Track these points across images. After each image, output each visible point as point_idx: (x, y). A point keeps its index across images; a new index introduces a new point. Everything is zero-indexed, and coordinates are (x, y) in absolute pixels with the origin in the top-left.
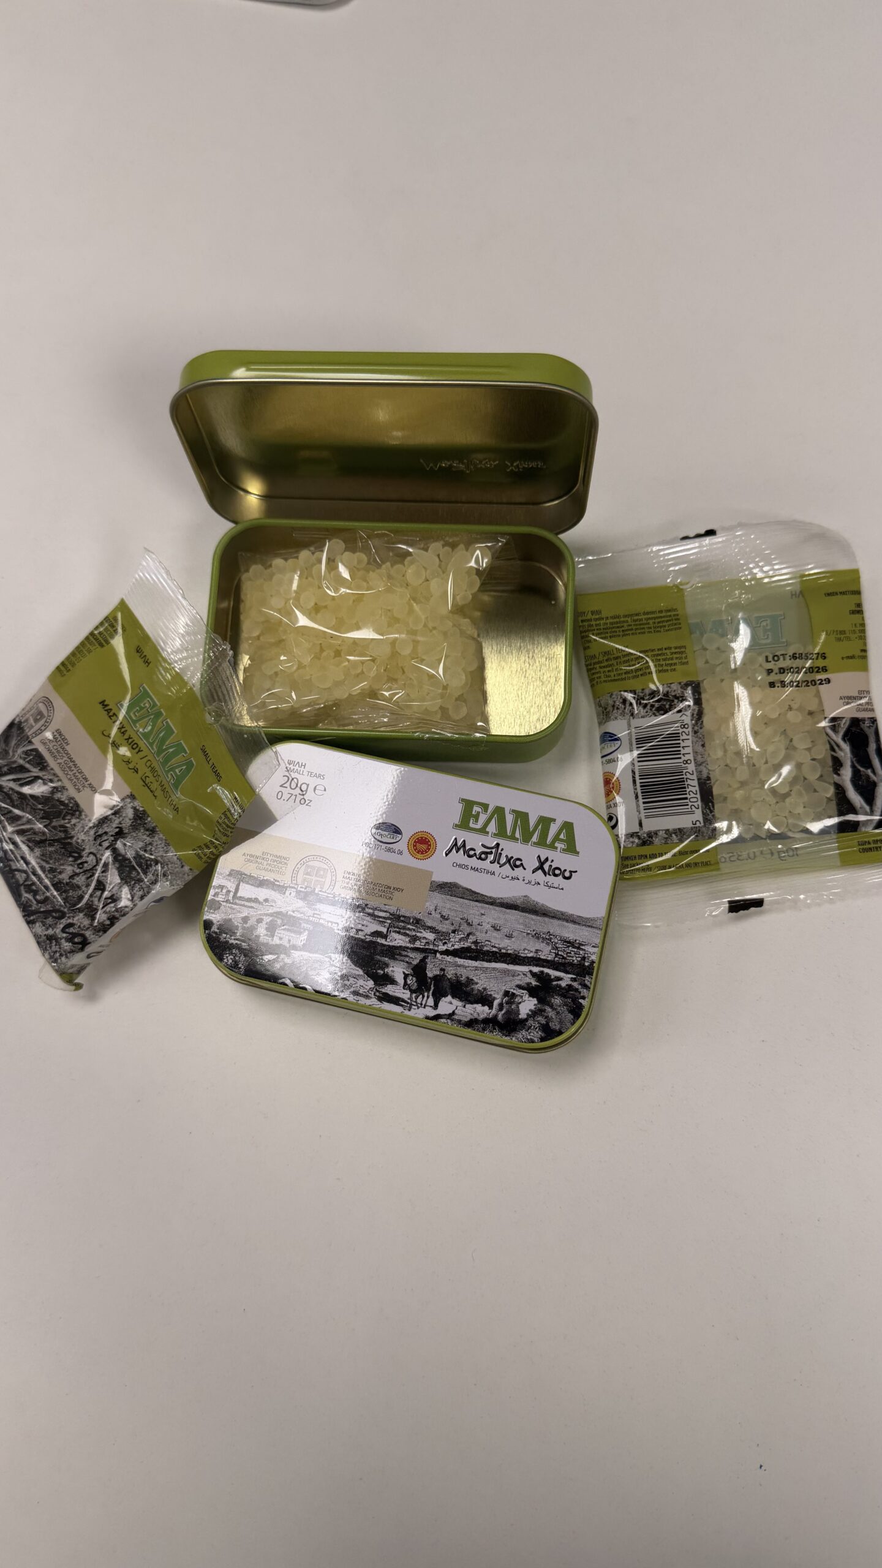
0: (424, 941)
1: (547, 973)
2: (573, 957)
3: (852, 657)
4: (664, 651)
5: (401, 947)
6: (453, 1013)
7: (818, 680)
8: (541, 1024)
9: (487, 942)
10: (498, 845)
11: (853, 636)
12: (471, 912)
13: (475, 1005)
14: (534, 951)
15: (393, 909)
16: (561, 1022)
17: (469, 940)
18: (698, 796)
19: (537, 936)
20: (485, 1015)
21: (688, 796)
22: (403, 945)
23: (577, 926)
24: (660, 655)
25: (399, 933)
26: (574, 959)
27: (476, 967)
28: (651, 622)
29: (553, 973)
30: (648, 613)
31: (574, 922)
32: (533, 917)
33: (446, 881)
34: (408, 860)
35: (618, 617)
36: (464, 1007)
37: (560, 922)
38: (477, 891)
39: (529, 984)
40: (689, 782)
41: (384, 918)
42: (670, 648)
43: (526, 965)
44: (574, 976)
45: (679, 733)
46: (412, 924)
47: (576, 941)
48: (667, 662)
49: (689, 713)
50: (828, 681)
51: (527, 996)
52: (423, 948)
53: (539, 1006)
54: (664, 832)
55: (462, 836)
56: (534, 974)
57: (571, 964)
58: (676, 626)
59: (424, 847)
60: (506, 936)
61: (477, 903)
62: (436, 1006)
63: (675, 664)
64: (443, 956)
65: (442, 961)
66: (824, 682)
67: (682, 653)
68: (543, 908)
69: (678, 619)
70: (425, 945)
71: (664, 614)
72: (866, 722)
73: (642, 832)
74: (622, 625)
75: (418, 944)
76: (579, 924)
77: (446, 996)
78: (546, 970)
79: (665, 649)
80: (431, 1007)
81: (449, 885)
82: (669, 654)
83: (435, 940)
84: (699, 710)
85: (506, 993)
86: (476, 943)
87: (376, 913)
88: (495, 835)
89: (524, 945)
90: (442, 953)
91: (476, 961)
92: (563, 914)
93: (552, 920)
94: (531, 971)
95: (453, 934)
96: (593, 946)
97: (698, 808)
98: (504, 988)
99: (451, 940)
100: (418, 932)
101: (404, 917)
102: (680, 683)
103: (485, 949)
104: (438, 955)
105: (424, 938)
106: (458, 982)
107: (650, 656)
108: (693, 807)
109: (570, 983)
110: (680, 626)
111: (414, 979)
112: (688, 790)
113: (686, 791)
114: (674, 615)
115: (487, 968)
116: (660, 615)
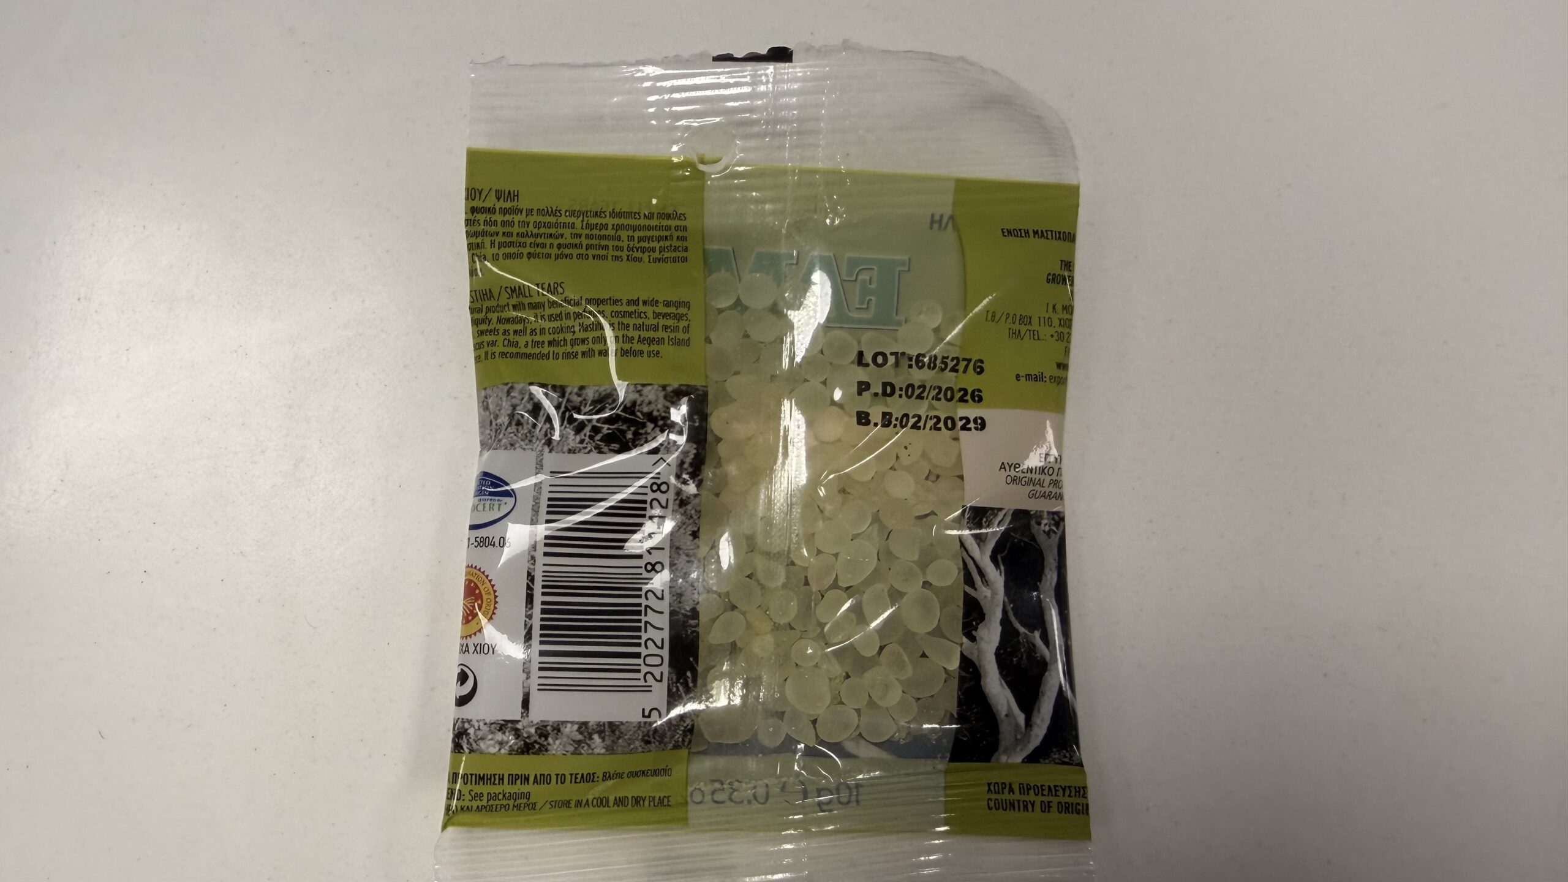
3: (1038, 378)
4: (642, 308)
7: (961, 419)
11: (1045, 331)
18: (665, 653)
21: (642, 650)
24: (630, 314)
28: (624, 234)
30: (620, 215)
35: (555, 212)
40: (651, 617)
42: (655, 303)
45: (645, 502)
48: (645, 334)
50: (981, 424)
54: (576, 727)
58: (677, 254)
63: (660, 341)
66: (972, 425)
67: (679, 317)
69: (684, 239)
71: (654, 222)
72: (1045, 522)
73: (525, 722)
74: (561, 231)
79: (645, 303)
82: (650, 315)
84: (697, 455)
97: (661, 681)
102: (664, 387)
107: (608, 313)
108: (649, 676)
110: (685, 254)
112: (645, 636)
113: (640, 637)
114: (676, 228)
116: (647, 222)
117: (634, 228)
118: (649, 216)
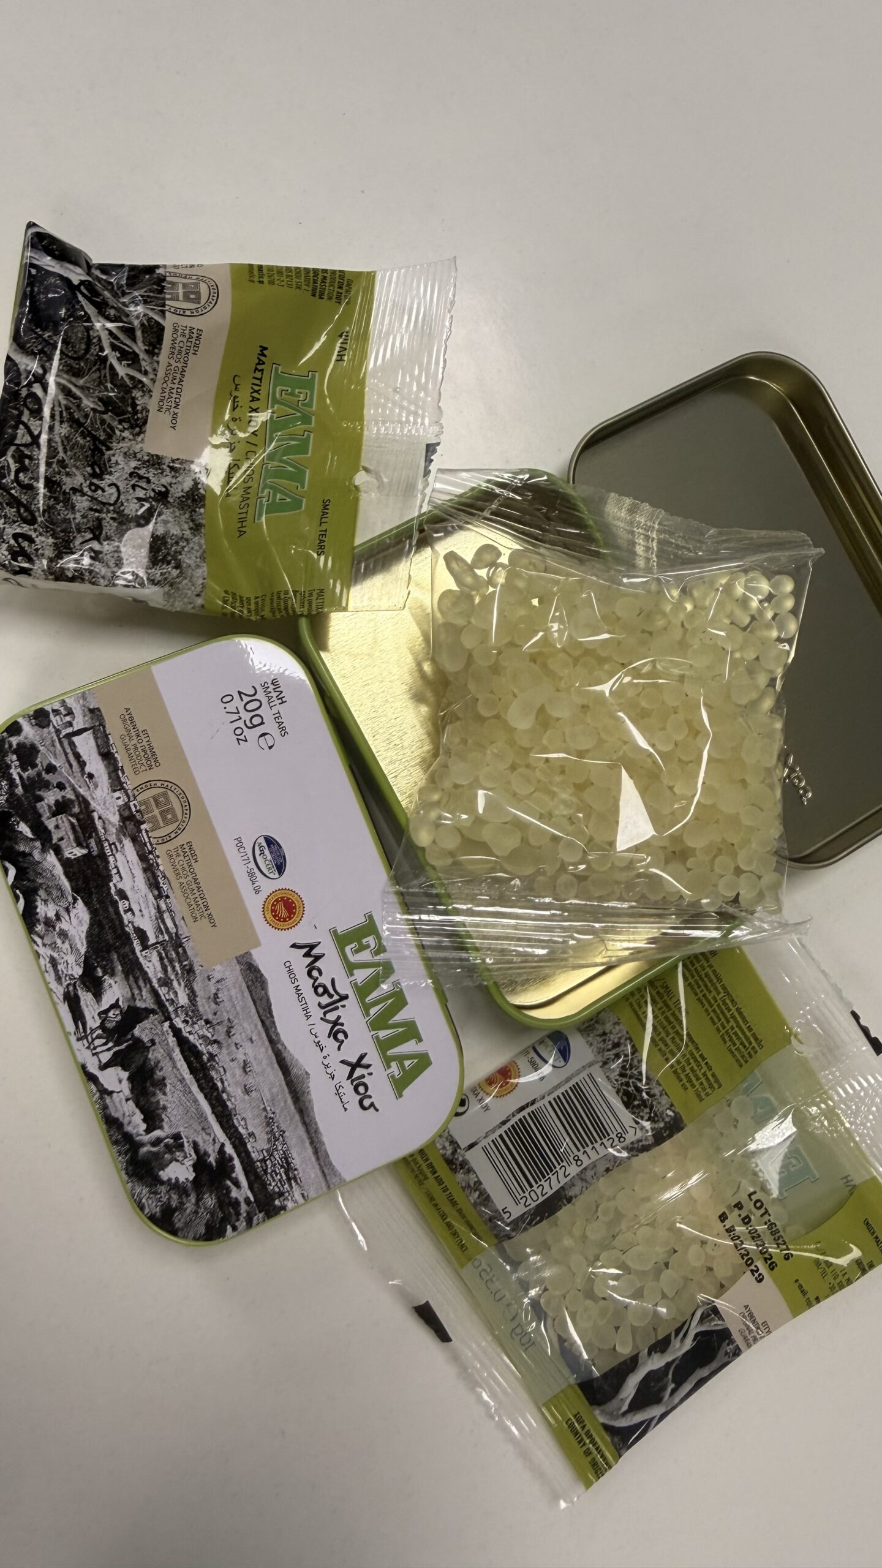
0: (172, 996)
1: (234, 1165)
2: (274, 1180)
5: (146, 973)
6: (110, 1093)
8: (169, 1203)
9: (221, 1070)
10: (346, 997)
12: (246, 1025)
13: (137, 1111)
14: (250, 1131)
15: (184, 931)
16: (187, 1224)
17: (209, 1047)
19: (269, 1122)
22: (151, 975)
23: (313, 1159)
24: (696, 1060)
25: (161, 959)
26: (273, 1184)
27: (184, 1078)
29: (239, 1172)
30: (740, 1013)
31: (316, 1152)
32: (290, 1101)
33: (261, 969)
34: (254, 906)
36: (127, 1100)
37: (305, 1136)
38: (275, 1014)
39: (206, 1154)
40: (552, 1179)
41: (167, 929)
43: (227, 1135)
44: (252, 1199)
45: (609, 1134)
46: (183, 967)
47: (296, 1169)
51: (191, 1163)
52: (162, 1001)
53: (189, 1185)
54: (476, 1179)
55: (328, 946)
56: (221, 1151)
57: (264, 1185)
59: (284, 913)
60: (245, 1086)
61: (259, 1024)
62: (103, 1067)
64: (170, 1030)
65: (163, 1034)
68: (307, 1104)
70: (167, 1000)
73: (462, 1153)
75: (162, 991)
76: (318, 1159)
77: (125, 1069)
78: (237, 1162)
80: (100, 1061)
81: (258, 975)
83: (182, 1007)
84: (650, 1144)
85: (177, 1137)
86: (212, 1057)
87: (166, 916)
88: (355, 985)
89: (248, 1115)
90: (172, 1027)
91: (191, 1073)
92: (317, 1131)
93: (300, 1125)
94: (223, 1145)
95: (203, 1023)
96: (303, 1195)
98: (181, 1129)
99: (196, 1026)
100: (178, 980)
101: (185, 951)
102: (672, 1104)
103: (213, 1073)
104: (167, 1024)
105: (176, 993)
106: (152, 1071)
107: (689, 1049)
108: (525, 1199)
109: (241, 1199)
110: (744, 1063)
111: (119, 1017)
112: (542, 1182)
113: (541, 1180)
115: (190, 1092)
116: (746, 1030)
117: (739, 1026)
118: (750, 1029)
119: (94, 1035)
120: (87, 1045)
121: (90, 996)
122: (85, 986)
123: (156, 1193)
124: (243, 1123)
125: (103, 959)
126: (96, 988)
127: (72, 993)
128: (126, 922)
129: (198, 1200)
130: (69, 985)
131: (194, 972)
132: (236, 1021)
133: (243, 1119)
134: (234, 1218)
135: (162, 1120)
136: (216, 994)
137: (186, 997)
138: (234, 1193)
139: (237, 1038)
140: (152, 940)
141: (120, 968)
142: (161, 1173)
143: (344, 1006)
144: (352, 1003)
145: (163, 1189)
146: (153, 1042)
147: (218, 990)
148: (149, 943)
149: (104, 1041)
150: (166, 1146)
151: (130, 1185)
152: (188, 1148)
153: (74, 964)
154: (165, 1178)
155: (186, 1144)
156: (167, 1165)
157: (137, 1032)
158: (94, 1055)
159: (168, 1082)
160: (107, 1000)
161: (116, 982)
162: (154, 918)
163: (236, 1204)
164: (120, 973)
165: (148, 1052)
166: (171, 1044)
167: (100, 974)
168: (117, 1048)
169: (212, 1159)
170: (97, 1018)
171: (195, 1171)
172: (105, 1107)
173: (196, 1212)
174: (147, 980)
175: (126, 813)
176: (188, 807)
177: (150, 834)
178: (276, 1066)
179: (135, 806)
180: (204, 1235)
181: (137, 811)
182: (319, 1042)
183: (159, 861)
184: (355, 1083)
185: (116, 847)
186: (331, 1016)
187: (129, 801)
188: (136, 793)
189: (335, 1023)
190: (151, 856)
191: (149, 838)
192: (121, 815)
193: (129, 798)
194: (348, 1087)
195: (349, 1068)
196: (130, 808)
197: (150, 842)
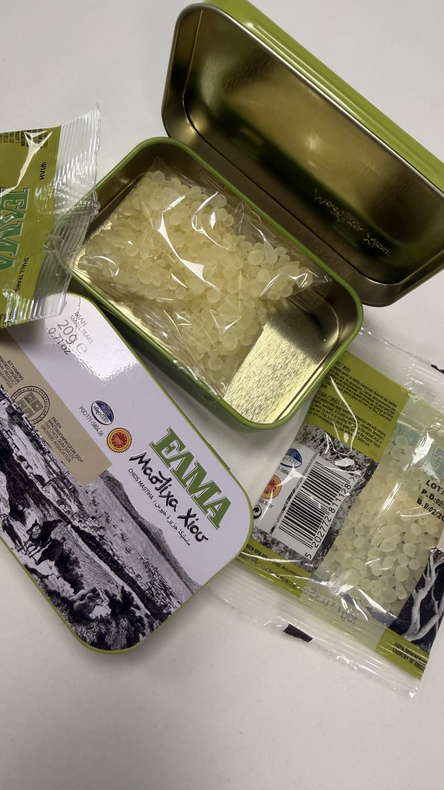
0: (68, 509)
1: (133, 597)
2: (159, 599)
4: (371, 428)
5: (49, 500)
6: (47, 577)
8: (100, 631)
9: (109, 543)
10: (170, 480)
12: (116, 513)
13: (66, 583)
14: (137, 574)
15: (64, 469)
16: (114, 641)
17: (98, 532)
18: (323, 539)
19: (146, 565)
20: (68, 595)
21: (316, 534)
22: (51, 500)
23: (179, 579)
24: (365, 427)
25: (55, 489)
26: (159, 601)
27: (88, 555)
28: (375, 401)
29: (137, 600)
30: (377, 395)
31: (179, 574)
32: (155, 550)
33: (116, 477)
34: (102, 443)
35: (358, 382)
36: (58, 578)
37: (170, 567)
38: (132, 502)
39: (114, 595)
40: (324, 525)
41: (54, 471)
42: (376, 429)
43: (123, 580)
44: (149, 614)
45: (341, 488)
46: (70, 490)
47: (170, 588)
48: (368, 437)
49: (356, 480)
51: (107, 603)
52: (62, 513)
53: (109, 617)
54: (284, 546)
55: (151, 454)
56: (123, 591)
57: (154, 603)
58: (389, 417)
59: (120, 442)
60: (126, 548)
61: (124, 510)
62: (38, 562)
63: (371, 441)
64: (72, 529)
65: (69, 533)
67: (381, 437)
68: (166, 548)
69: (393, 413)
70: (66, 512)
71: (386, 403)
73: (270, 535)
74: (357, 389)
75: (61, 508)
76: (181, 578)
77: (51, 560)
78: (134, 595)
79: (373, 427)
80: (35, 560)
81: (116, 482)
82: (372, 431)
83: (76, 513)
84: (363, 483)
85: (94, 591)
86: (101, 537)
87: (51, 463)
88: (173, 471)
89: (133, 565)
90: (73, 527)
91: (92, 551)
92: (176, 562)
93: (165, 561)
94: (123, 587)
95: (91, 519)
96: (179, 602)
97: (317, 547)
98: (96, 585)
99: (87, 522)
100: (69, 499)
101: (68, 481)
102: (365, 457)
103: (105, 547)
104: (69, 526)
105: (70, 507)
106: (68, 556)
107: (360, 424)
108: (314, 543)
109: (143, 616)
110: (391, 419)
111: (40, 530)
112: (319, 530)
113: (318, 530)
114: (392, 409)
115: (95, 562)
116: (384, 402)
117: (379, 401)
118: (386, 400)
119: (28, 546)
120: (24, 552)
121: (18, 523)
122: (14, 518)
123: (91, 628)
124: (131, 570)
125: (21, 499)
126: (21, 517)
127: (7, 525)
128: (28, 474)
129: (117, 624)
130: (4, 520)
131: (77, 491)
132: (110, 512)
133: (131, 568)
134: (142, 628)
135: (82, 583)
136: (94, 501)
137: (77, 507)
138: (138, 614)
139: (113, 522)
140: (47, 480)
141: (32, 501)
142: (91, 615)
143: (170, 485)
144: (175, 482)
145: (94, 624)
146: (64, 539)
147: (94, 497)
148: (46, 482)
149: (34, 547)
150: (89, 598)
151: (74, 628)
152: (103, 595)
153: (4, 507)
154: (94, 618)
155: (101, 594)
156: (93, 610)
157: (52, 536)
158: (30, 557)
159: (79, 560)
160: (30, 522)
161: (32, 511)
162: (44, 467)
163: (141, 619)
164: (33, 505)
165: (63, 546)
166: (75, 537)
167: (21, 509)
168: (44, 549)
169: (119, 598)
170: (26, 535)
171: (110, 608)
172: (46, 586)
173: (118, 632)
174: (50, 504)
175: (12, 411)
176: (47, 398)
177: (29, 419)
178: (141, 532)
179: (15, 406)
180: (127, 644)
181: (17, 408)
182: (162, 510)
183: (38, 433)
184: (190, 527)
185: (10, 432)
186: (165, 493)
187: (11, 404)
188: (14, 398)
189: (168, 496)
190: (33, 432)
191: (29, 421)
192: (8, 413)
193: (10, 402)
194: (187, 531)
195: (184, 520)
196: (12, 408)
197: (30, 424)
